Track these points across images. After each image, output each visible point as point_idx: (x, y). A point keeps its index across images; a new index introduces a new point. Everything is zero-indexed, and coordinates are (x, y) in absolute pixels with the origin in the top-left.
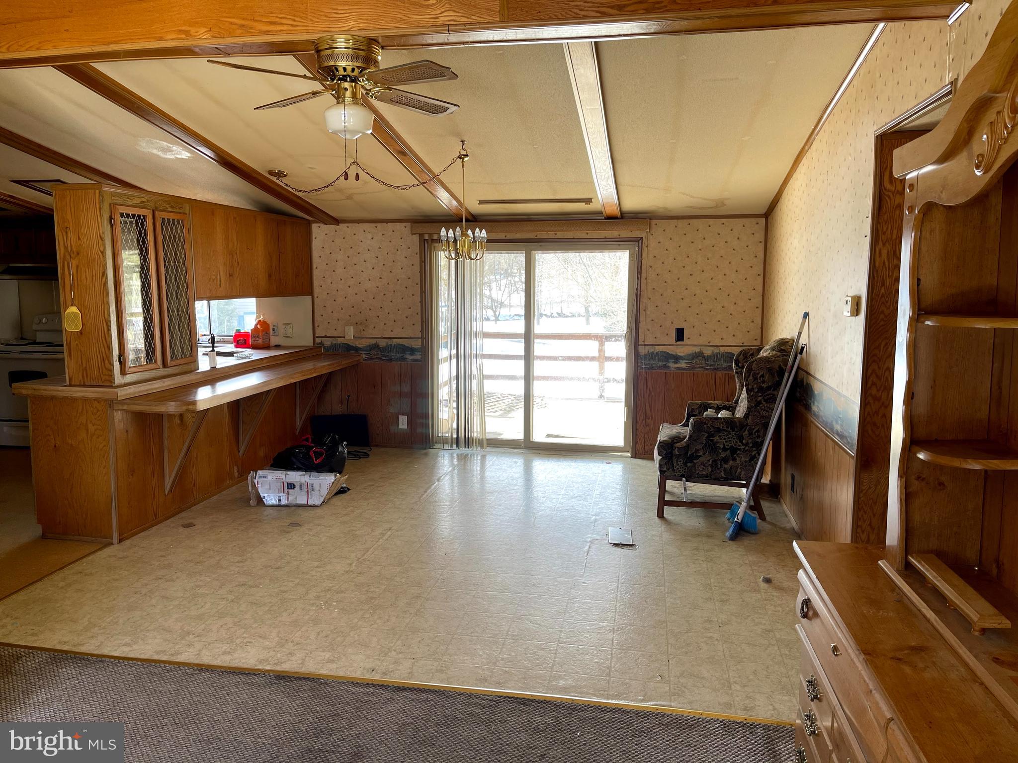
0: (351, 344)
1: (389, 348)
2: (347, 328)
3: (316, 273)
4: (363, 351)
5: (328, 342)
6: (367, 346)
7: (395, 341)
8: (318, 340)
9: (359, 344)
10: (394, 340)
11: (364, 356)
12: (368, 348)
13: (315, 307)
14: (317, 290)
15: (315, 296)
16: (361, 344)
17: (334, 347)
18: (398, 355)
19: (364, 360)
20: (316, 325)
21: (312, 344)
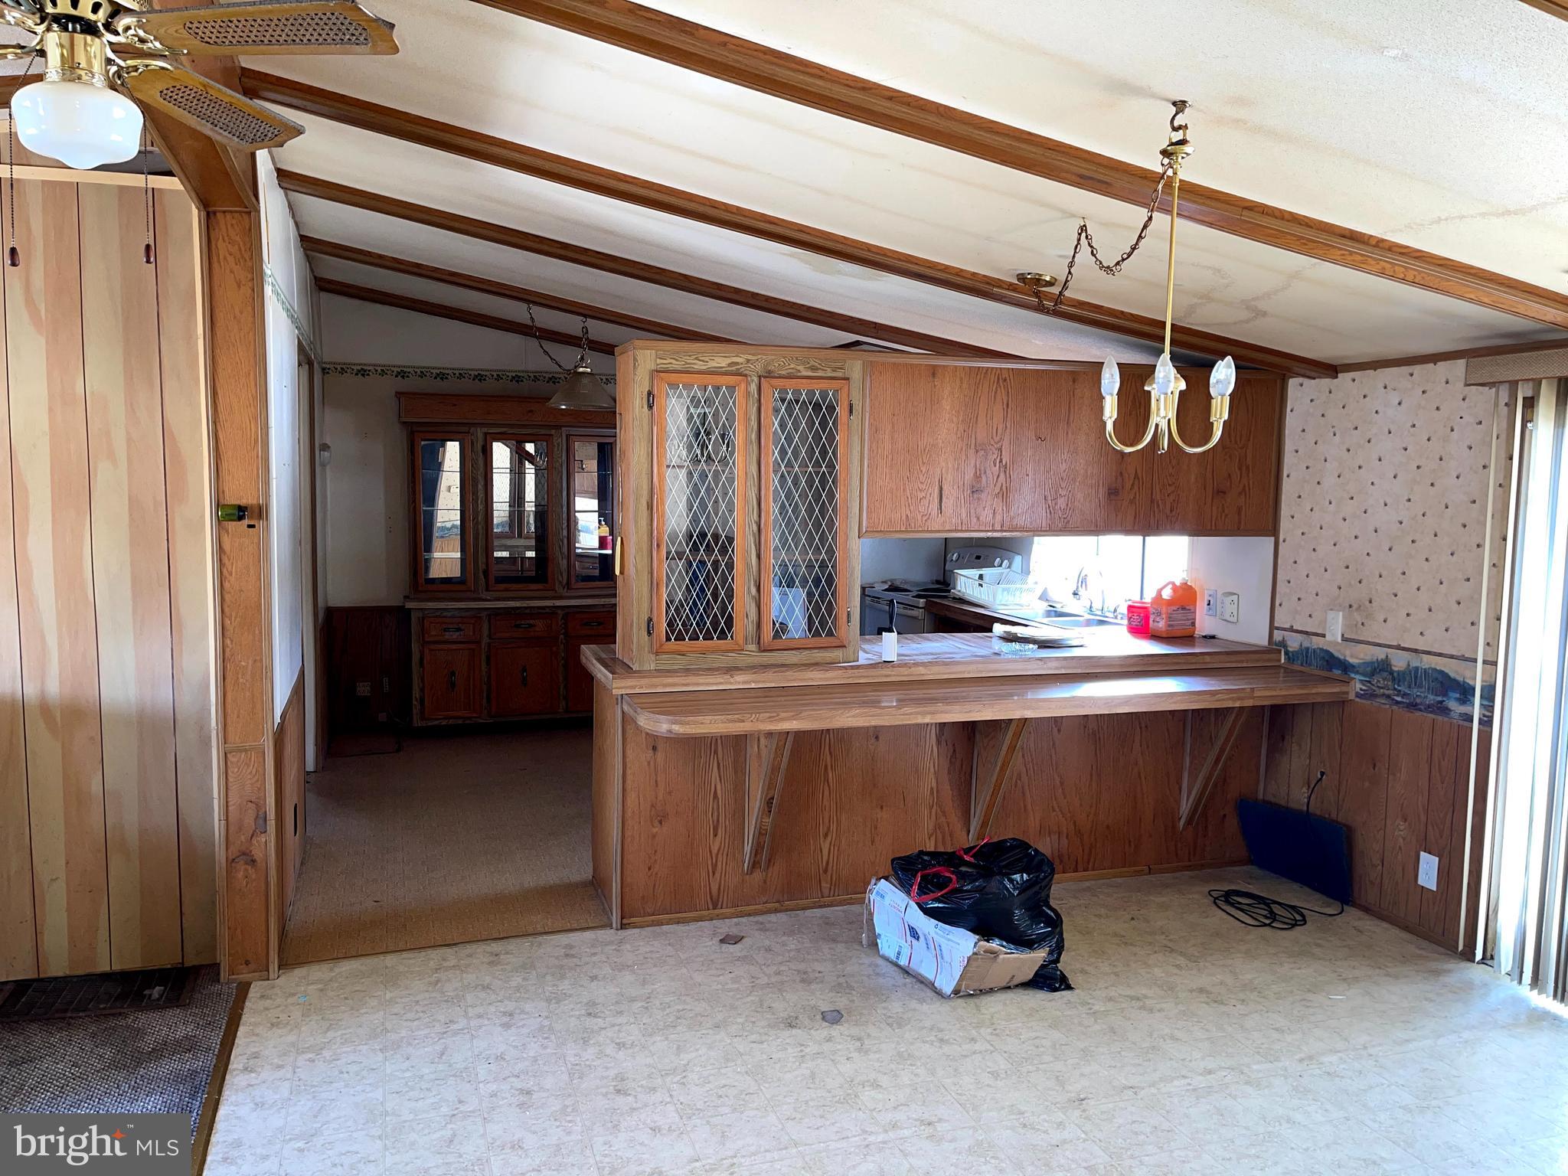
0: (1336, 654)
1: (1414, 676)
2: (1331, 615)
3: (1287, 486)
4: (1357, 673)
5: (1294, 642)
6: (1366, 664)
7: (1428, 662)
8: (1278, 636)
9: (1352, 656)
10: (1425, 657)
11: (1359, 686)
12: (1369, 669)
13: (1280, 561)
14: (1285, 524)
15: (1281, 540)
16: (1355, 655)
17: (1305, 655)
18: (1431, 698)
19: (1358, 695)
20: (1277, 604)
21: (1266, 643)
